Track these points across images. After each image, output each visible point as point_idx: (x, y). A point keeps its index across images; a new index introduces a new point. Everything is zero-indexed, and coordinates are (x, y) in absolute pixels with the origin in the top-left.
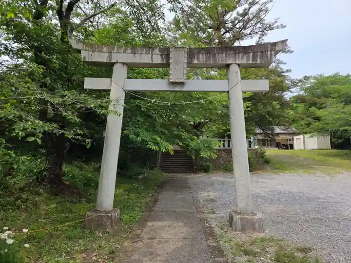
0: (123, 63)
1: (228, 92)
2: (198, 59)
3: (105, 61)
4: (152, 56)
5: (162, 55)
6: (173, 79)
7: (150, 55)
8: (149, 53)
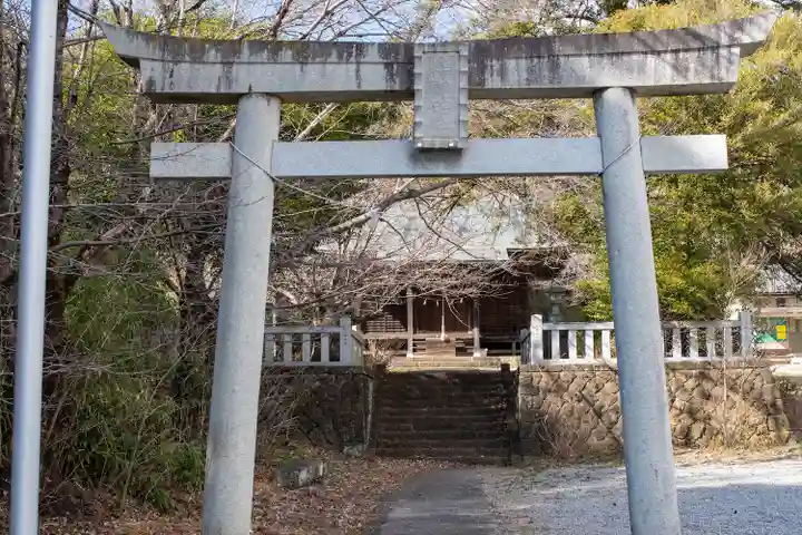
0: (267, 94)
1: (601, 175)
2: (502, 73)
3: (213, 91)
4: (358, 71)
5: (388, 65)
6: (425, 139)
7: (353, 67)
8: (347, 62)
